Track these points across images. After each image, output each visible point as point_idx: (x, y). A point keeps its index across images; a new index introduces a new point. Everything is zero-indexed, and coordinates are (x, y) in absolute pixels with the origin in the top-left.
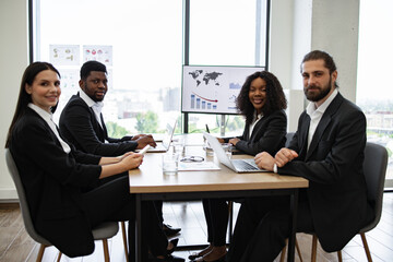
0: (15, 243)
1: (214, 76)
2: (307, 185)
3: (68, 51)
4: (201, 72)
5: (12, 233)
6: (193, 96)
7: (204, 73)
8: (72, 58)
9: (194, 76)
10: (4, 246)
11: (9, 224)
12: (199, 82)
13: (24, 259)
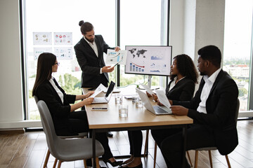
0: (16, 156)
1: (142, 52)
2: (192, 122)
3: (44, 36)
4: (135, 49)
5: (13, 149)
6: (131, 64)
7: (137, 50)
8: (47, 40)
9: (132, 52)
10: (9, 158)
11: (11, 144)
12: (134, 56)
13: (22, 166)
